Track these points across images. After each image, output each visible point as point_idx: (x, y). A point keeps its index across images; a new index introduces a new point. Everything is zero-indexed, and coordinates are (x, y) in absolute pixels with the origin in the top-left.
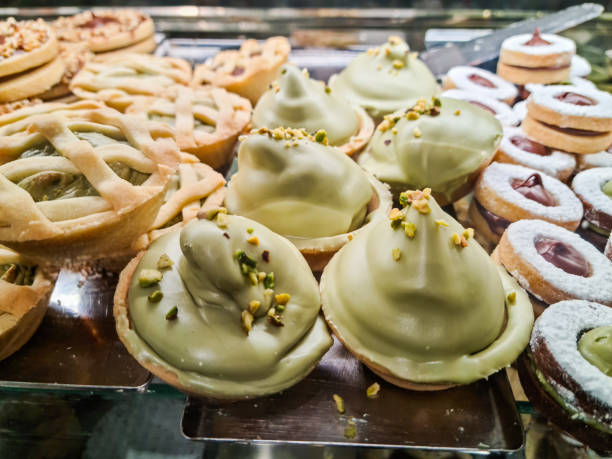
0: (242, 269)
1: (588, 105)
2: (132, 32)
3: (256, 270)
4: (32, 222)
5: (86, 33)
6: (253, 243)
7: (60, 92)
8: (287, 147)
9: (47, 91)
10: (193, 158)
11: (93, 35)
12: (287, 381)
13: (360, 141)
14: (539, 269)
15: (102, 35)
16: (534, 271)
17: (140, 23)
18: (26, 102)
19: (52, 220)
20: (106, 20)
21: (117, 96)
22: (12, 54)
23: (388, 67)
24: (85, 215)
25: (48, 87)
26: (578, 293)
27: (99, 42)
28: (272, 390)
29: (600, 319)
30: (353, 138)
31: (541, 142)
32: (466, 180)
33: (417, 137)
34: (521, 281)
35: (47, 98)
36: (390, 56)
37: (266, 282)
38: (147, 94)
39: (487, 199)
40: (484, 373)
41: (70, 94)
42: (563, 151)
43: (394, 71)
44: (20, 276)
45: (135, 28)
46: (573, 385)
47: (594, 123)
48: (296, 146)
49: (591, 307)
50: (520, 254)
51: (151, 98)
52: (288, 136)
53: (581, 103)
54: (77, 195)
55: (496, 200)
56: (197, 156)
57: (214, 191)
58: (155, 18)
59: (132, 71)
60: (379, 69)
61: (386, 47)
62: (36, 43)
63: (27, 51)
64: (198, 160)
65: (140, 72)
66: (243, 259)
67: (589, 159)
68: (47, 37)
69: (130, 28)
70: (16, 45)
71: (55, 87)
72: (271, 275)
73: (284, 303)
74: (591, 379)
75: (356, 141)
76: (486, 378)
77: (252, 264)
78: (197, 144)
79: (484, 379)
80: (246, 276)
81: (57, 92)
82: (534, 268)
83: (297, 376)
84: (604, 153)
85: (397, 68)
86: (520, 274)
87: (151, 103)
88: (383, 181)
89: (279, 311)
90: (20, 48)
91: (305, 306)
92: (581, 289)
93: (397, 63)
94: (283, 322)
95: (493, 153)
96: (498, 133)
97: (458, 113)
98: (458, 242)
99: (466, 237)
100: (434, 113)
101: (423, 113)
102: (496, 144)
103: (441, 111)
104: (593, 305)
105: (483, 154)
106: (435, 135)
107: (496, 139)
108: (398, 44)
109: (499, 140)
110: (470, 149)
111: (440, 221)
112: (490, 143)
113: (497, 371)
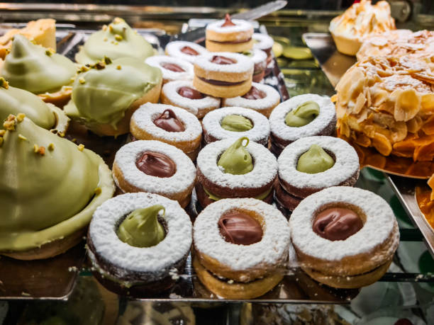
1: (229, 64)
14: (124, 172)
16: (121, 173)
23: (112, 39)
26: (145, 188)
30: (64, 87)
31: (199, 90)
33: (83, 84)
34: (116, 181)
36: (113, 32)
40: (38, 243)
42: (211, 96)
43: (116, 42)
46: (94, 249)
47: (226, 76)
49: (149, 197)
53: (222, 63)
55: (136, 128)
60: (106, 40)
61: (112, 25)
67: (228, 101)
74: (104, 244)
75: (67, 89)
76: (40, 246)
79: (38, 248)
82: (121, 171)
84: (239, 97)
85: (119, 40)
86: (116, 176)
88: (67, 116)
92: (149, 185)
93: (118, 36)
95: (144, 96)
96: (149, 82)
97: (119, 68)
98: (36, 151)
99: (51, 149)
100: (99, 67)
101: (93, 67)
102: (146, 89)
103: (106, 66)
104: (151, 195)
105: (134, 96)
106: (96, 82)
107: (146, 86)
108: (118, 23)
109: (149, 86)
110: (123, 92)
111: (20, 136)
112: (141, 89)
113: (49, 241)
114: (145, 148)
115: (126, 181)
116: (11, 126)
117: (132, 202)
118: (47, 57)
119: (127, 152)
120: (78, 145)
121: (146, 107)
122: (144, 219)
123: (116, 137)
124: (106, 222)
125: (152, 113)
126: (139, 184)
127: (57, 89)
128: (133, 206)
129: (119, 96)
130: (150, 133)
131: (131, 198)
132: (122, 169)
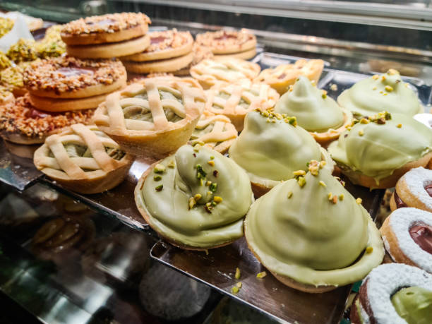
0: (197, 175)
2: (241, 45)
3: (205, 179)
4: (118, 127)
5: (215, 43)
6: (211, 165)
7: (184, 73)
8: (268, 122)
9: (178, 71)
10: (228, 120)
11: (219, 44)
12: (203, 243)
13: (336, 133)
14: (399, 239)
15: (223, 45)
16: (395, 239)
17: (247, 41)
18: (165, 74)
19: (127, 128)
20: (230, 37)
21: (211, 79)
22: (165, 48)
23: (382, 89)
24: (142, 130)
25: (179, 68)
26: (421, 264)
27: (221, 49)
28: (192, 244)
29: (426, 284)
30: (330, 130)
32: (391, 173)
33: (361, 135)
34: (386, 244)
35: (177, 74)
36: (385, 82)
37: (211, 187)
38: (226, 81)
39: (400, 188)
40: (316, 282)
41: (189, 75)
43: (385, 93)
44: (116, 155)
45: (243, 43)
46: (370, 311)
48: (274, 122)
49: (424, 275)
50: (391, 226)
51: (227, 84)
52: (271, 116)
54: (145, 120)
55: (405, 191)
56: (231, 120)
57: (228, 140)
58: (258, 37)
59: (226, 67)
60: (375, 89)
61: (385, 75)
62: (180, 44)
63: (174, 48)
64: (230, 121)
65: (229, 68)
66: (200, 170)
68: (187, 42)
69: (240, 43)
70: (169, 43)
71: (182, 69)
72: (215, 184)
73: (218, 202)
74: (382, 312)
75: (333, 132)
76: (317, 285)
77: (204, 174)
78: (235, 113)
79: (315, 286)
80: (199, 179)
81: (182, 73)
82: (396, 238)
83: (210, 242)
85: (388, 91)
86: (387, 239)
87: (225, 86)
88: (333, 160)
89: (213, 205)
90: (170, 46)
91: (232, 209)
92: (426, 262)
93: (388, 87)
94: (211, 211)
95: (420, 159)
96: (428, 146)
97: (399, 127)
98: (331, 198)
99: (341, 199)
100: (380, 122)
101: (373, 121)
102: (424, 153)
103: (387, 122)
104: (427, 274)
105: (410, 158)
106: (374, 136)
107: (425, 150)
108: (393, 74)
109: (427, 151)
110: (399, 152)
111: (321, 182)
112: (419, 152)
113: (326, 285)
114: (419, 218)
115: (400, 250)
116: (315, 171)
117: (408, 275)
118: (322, 100)
119: (401, 218)
120: (356, 198)
121: (419, 171)
122: (427, 301)
123: (371, 190)
124: (384, 288)
125: (424, 179)
126: (415, 258)
127: (324, 130)
128: (408, 280)
129: (393, 155)
130: (423, 202)
131: (407, 270)
132: (397, 236)
